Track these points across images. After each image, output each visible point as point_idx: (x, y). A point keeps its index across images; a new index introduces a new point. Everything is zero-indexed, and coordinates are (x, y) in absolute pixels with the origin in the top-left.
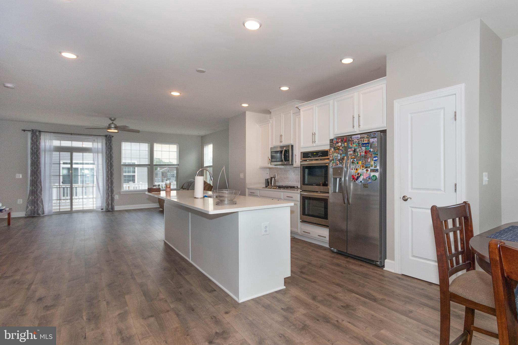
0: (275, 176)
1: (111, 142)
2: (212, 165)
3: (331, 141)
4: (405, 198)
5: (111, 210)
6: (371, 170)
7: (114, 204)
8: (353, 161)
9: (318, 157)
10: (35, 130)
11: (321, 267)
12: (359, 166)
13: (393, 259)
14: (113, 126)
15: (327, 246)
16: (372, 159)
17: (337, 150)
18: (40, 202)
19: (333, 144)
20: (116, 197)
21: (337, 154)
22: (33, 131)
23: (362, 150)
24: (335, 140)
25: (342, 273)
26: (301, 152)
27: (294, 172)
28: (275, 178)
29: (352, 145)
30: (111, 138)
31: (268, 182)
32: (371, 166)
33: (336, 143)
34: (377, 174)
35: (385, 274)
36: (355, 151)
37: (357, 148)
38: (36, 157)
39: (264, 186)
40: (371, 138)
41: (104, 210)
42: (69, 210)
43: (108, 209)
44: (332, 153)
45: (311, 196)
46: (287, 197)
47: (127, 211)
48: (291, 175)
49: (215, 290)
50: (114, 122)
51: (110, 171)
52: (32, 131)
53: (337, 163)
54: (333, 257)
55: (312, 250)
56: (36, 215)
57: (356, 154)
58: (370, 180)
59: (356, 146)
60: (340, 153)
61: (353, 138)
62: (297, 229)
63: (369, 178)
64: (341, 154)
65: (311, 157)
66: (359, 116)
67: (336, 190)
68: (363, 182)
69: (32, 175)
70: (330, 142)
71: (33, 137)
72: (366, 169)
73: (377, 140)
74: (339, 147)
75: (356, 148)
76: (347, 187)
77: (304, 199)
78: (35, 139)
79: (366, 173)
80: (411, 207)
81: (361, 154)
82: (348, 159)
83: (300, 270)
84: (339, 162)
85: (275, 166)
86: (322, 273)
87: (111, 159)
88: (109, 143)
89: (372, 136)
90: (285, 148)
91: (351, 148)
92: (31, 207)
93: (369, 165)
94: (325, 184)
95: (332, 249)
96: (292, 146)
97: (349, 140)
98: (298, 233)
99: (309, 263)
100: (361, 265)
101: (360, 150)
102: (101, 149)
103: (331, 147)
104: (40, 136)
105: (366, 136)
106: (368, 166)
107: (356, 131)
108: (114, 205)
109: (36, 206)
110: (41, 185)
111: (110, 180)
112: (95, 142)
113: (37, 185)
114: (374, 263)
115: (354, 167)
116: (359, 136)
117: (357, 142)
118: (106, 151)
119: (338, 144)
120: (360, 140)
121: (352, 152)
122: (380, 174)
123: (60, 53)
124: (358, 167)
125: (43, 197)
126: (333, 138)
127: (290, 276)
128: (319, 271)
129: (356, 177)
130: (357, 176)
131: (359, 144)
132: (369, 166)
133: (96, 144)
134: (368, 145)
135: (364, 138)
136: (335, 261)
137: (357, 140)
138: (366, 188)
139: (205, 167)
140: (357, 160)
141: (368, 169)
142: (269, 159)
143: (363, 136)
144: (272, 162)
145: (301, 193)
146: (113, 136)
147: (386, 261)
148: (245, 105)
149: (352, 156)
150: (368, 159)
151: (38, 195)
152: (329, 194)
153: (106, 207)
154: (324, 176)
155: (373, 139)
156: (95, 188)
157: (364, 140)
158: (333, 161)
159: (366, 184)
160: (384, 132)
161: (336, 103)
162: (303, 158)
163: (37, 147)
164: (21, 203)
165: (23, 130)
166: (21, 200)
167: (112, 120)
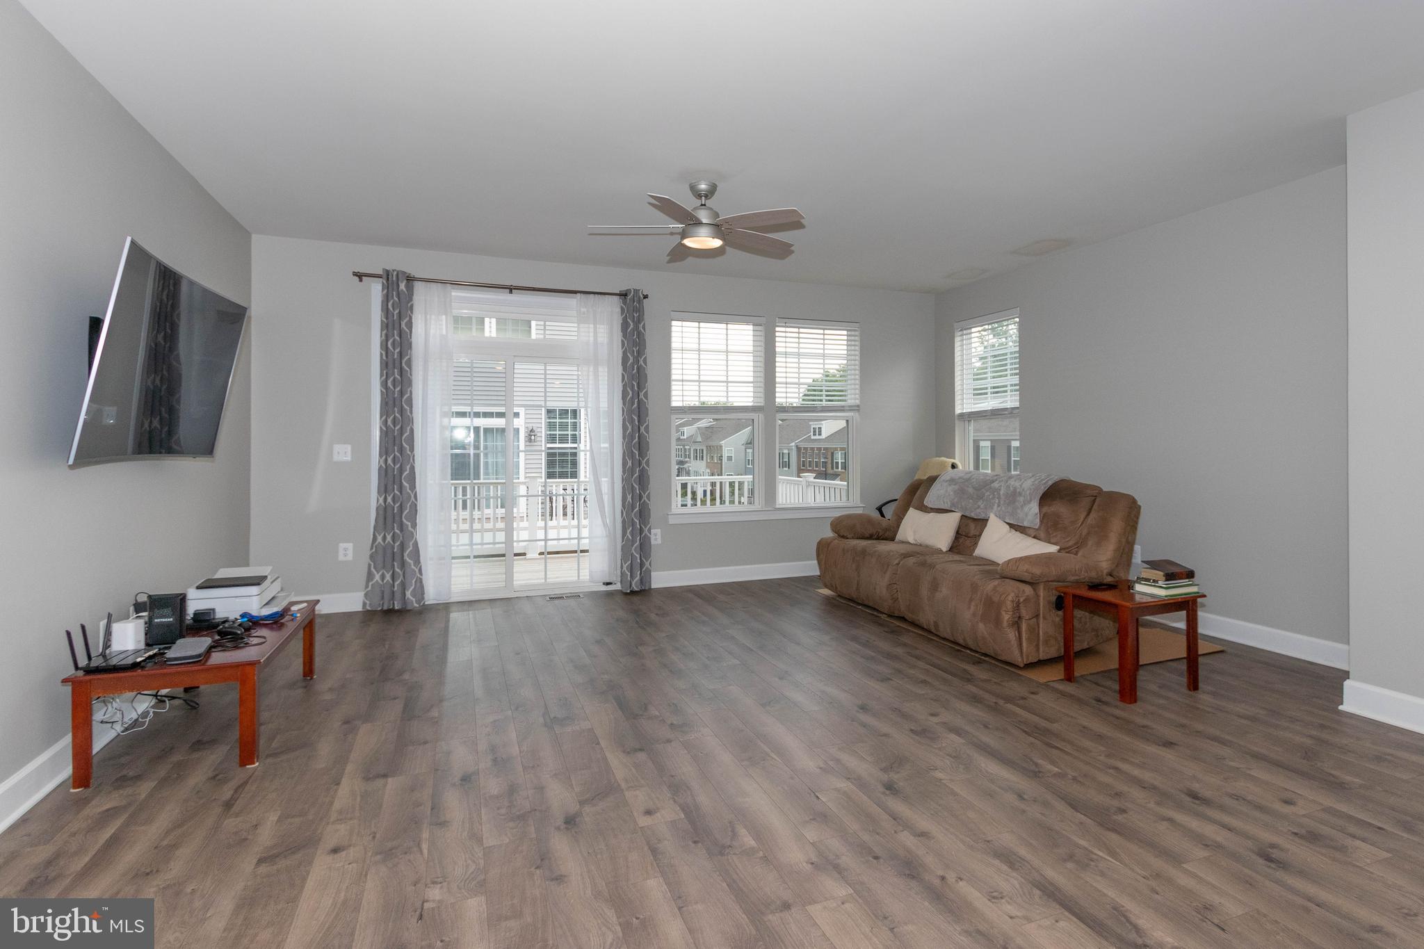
1: (640, 320)
5: (640, 590)
7: (650, 562)
10: (395, 274)
18: (409, 556)
20: (656, 536)
22: (387, 274)
30: (640, 302)
41: (617, 587)
42: (502, 593)
43: (629, 585)
52: (385, 276)
69: (385, 451)
71: (388, 302)
78: (394, 309)
88: (633, 321)
92: (383, 577)
104: (411, 298)
108: (650, 567)
109: (397, 570)
113: (401, 489)
118: (625, 353)
125: (419, 536)
139: (959, 415)
146: (646, 297)
151: (404, 528)
153: (622, 573)
164: (350, 557)
165: (355, 274)
166: (350, 546)
167: (698, 195)
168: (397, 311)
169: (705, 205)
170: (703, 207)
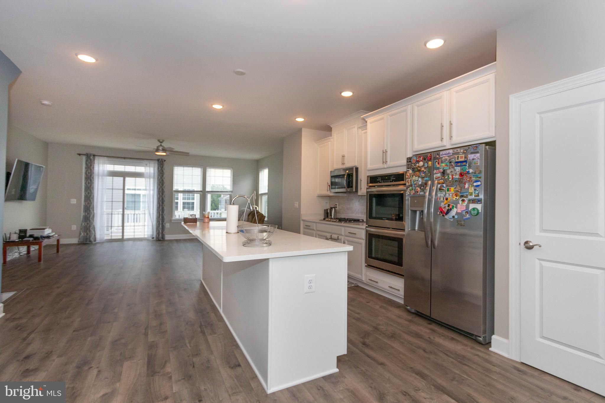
0: (336, 206)
1: (163, 167)
2: (267, 191)
3: (409, 160)
4: (529, 244)
5: (162, 239)
6: (469, 200)
7: (165, 232)
8: (440, 187)
9: (390, 181)
10: (89, 154)
11: (393, 336)
12: (451, 194)
13: (506, 335)
14: (161, 148)
15: (402, 302)
16: (472, 185)
17: (417, 171)
18: (92, 229)
19: (412, 163)
20: (167, 225)
21: (417, 177)
23: (455, 171)
24: (415, 158)
25: (425, 351)
26: (368, 176)
27: (359, 201)
28: (336, 208)
29: (439, 165)
30: (163, 162)
31: (327, 213)
32: (470, 194)
33: (415, 163)
34: (479, 207)
35: (493, 360)
36: (444, 173)
37: (448, 168)
38: (89, 181)
39: (322, 218)
40: (471, 154)
41: (155, 239)
42: (121, 237)
43: (158, 238)
44: (410, 176)
45: (380, 234)
46: (349, 233)
47: (177, 241)
48: (356, 205)
49: (239, 365)
50: (163, 144)
51: (161, 198)
52: (86, 155)
53: (417, 189)
54: (410, 321)
55: (380, 307)
56: (88, 242)
57: (446, 177)
58: (468, 215)
59: (446, 165)
60: (422, 176)
61: (442, 155)
62: (362, 275)
63: (467, 212)
64: (423, 178)
65: (381, 182)
66: (451, 124)
67: (415, 227)
68: (456, 217)
69: (85, 201)
70: (407, 162)
71: (87, 162)
72: (461, 199)
73: (481, 156)
74: (420, 168)
75: (446, 168)
76: (431, 223)
77: (370, 237)
78: (89, 163)
79: (462, 204)
80: (539, 259)
81: (454, 177)
82: (433, 184)
83: (362, 340)
84: (420, 189)
85: (336, 193)
86: (393, 348)
87: (162, 185)
88: (161, 167)
89: (472, 151)
90: (347, 171)
91: (438, 168)
92: (84, 234)
93: (467, 192)
94: (400, 218)
95: (408, 308)
96: (357, 169)
97: (435, 158)
98: (362, 280)
99: (376, 329)
100: (453, 339)
101: (452, 171)
102: (153, 174)
103: (409, 168)
104: (94, 161)
105: (462, 151)
106: (465, 194)
107: (445, 145)
108: (165, 234)
109: (88, 232)
110: (93, 211)
111: (161, 207)
112: (147, 167)
113: (90, 211)
114: (474, 337)
115: (442, 195)
116: (451, 151)
117: (448, 160)
118: (158, 176)
119: (418, 163)
120: (452, 157)
121: (440, 174)
122: (485, 207)
123: (77, 55)
124: (449, 195)
125: (95, 224)
126: (411, 156)
127: (346, 353)
128: (389, 343)
129: (445, 210)
130: (447, 208)
131: (450, 162)
132: (467, 195)
133: (149, 168)
134: (464, 163)
135: (458, 153)
136: (414, 328)
137: (447, 157)
138: (461, 226)
139: (260, 194)
140: (447, 186)
141: (465, 199)
142: (329, 185)
143: (457, 151)
144: (332, 188)
145: (367, 228)
146: (165, 161)
147: (494, 337)
148: (300, 120)
149: (439, 180)
150: (465, 184)
151: (90, 221)
152: (404, 232)
153: (156, 235)
154: (398, 207)
155: (473, 155)
156: (147, 215)
157: (458, 157)
158: (411, 188)
159: (460, 221)
160: (492, 144)
161: (416, 108)
162: (370, 183)
163: (91, 171)
164: (75, 229)
165: (78, 154)
166: (75, 226)
167: (160, 142)
168: (90, 164)
170: (161, 146)
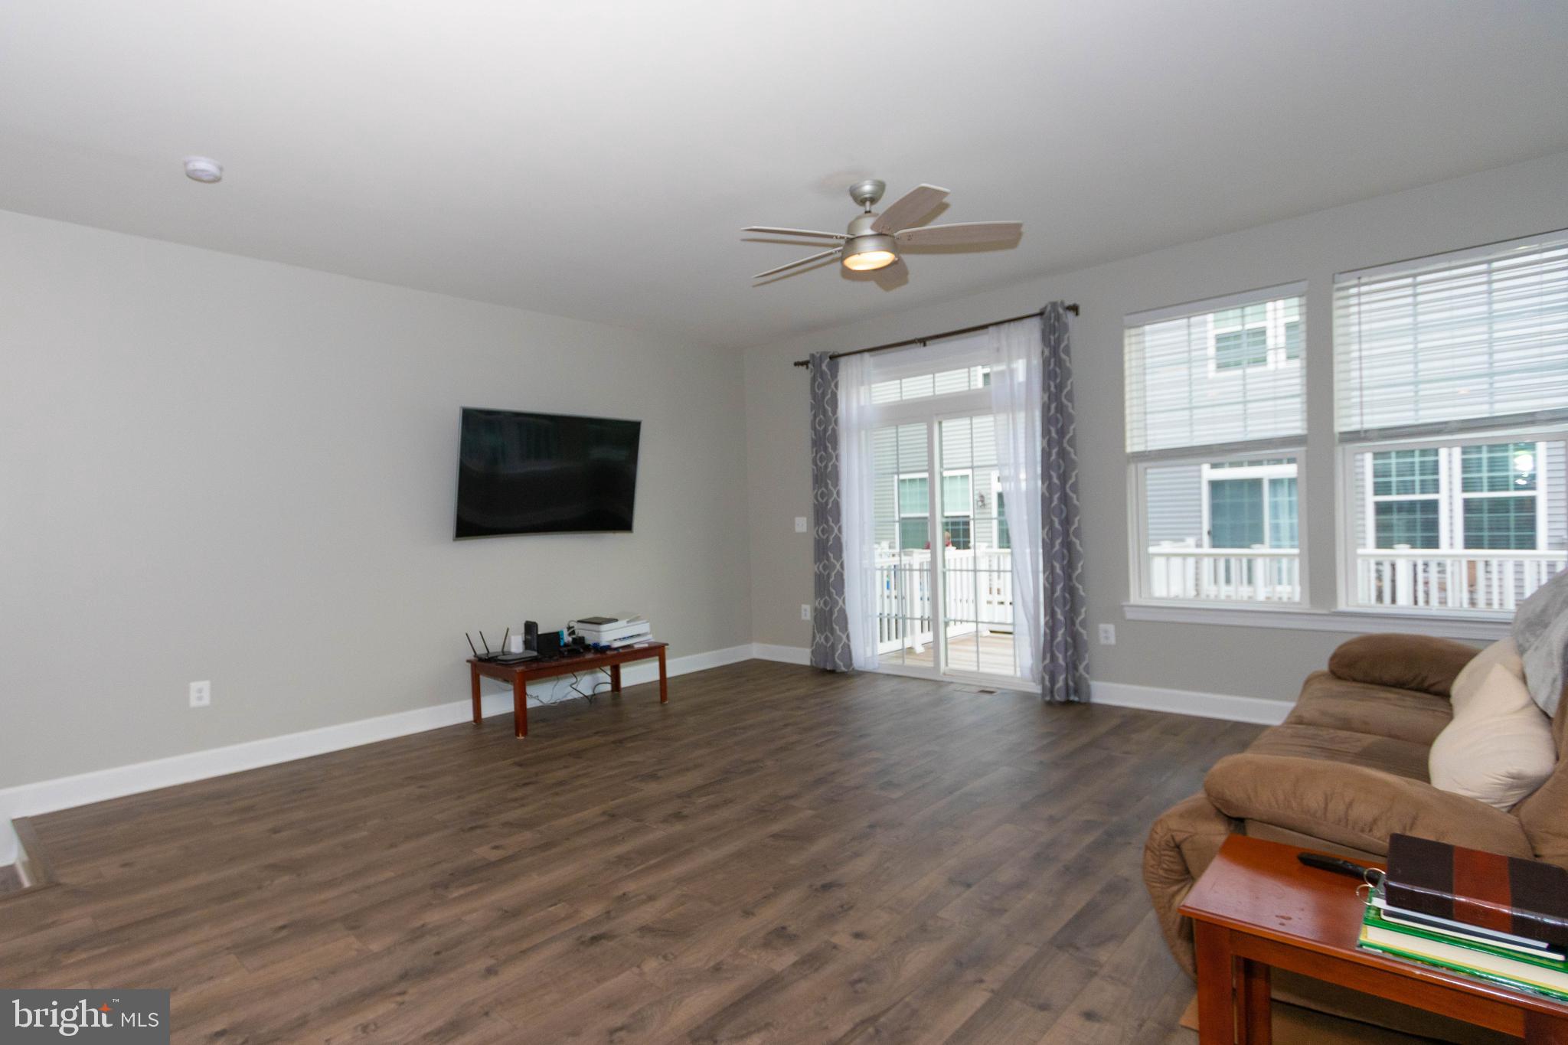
5: (1075, 699)
7: (1087, 668)
14: (867, 228)
22: (814, 361)
30: (1059, 316)
38: (822, 453)
78: (819, 388)
113: (828, 558)
133: (1006, 364)
167: (861, 201)
168: (821, 391)
169: (869, 212)
170: (868, 214)
